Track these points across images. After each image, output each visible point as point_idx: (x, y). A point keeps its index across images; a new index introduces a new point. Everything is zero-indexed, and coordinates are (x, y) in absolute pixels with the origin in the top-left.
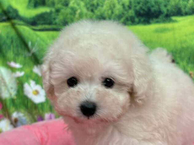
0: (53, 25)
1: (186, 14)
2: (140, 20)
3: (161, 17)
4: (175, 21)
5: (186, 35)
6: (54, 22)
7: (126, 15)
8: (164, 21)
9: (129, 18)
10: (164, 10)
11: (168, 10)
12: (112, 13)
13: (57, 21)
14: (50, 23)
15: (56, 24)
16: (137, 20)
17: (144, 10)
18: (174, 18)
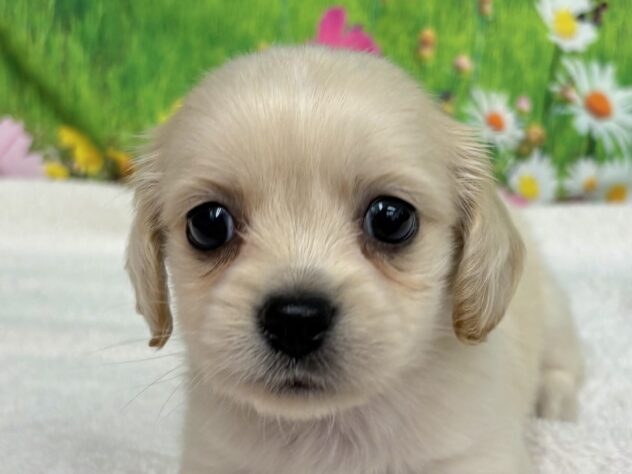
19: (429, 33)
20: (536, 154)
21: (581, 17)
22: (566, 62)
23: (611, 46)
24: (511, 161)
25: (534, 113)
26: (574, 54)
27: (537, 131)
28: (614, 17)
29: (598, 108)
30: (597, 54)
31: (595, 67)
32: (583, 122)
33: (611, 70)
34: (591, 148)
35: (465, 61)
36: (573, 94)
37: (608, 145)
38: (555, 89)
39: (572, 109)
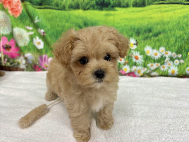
0: (51, 5)
1: (123, 7)
2: (97, 8)
4: (116, 10)
5: (120, 20)
6: (51, 4)
7: (91, 4)
8: (110, 10)
9: (92, 6)
10: (112, 2)
11: (114, 3)
13: (53, 3)
14: (49, 5)
15: (52, 5)
16: (96, 7)
17: (101, 2)
18: (116, 8)
20: (127, 65)
21: (134, 44)
23: (139, 49)
24: (123, 65)
25: (127, 58)
26: (133, 50)
27: (127, 61)
28: (139, 44)
29: (137, 58)
30: (137, 50)
31: (136, 52)
32: (134, 60)
33: (139, 52)
34: (135, 64)
36: (133, 56)
37: (138, 64)
38: (130, 55)
39: (132, 58)
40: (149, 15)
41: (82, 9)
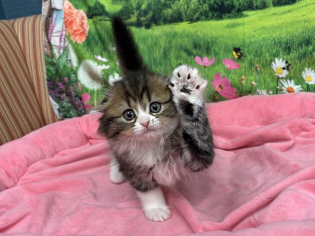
1: (257, 8)
2: (213, 15)
3: (233, 12)
4: (246, 16)
7: (202, 10)
8: (235, 17)
9: (203, 13)
10: (236, 4)
11: (240, 4)
12: (188, 7)
16: (210, 15)
17: (217, 4)
18: (245, 13)
19: (243, 77)
21: (284, 68)
22: (281, 80)
23: (292, 75)
26: (282, 78)
28: (292, 68)
29: (290, 90)
30: (289, 78)
31: (288, 81)
33: (292, 81)
35: (254, 83)
36: (283, 88)
38: (278, 87)
39: (283, 91)
40: (303, 16)
41: (187, 21)
